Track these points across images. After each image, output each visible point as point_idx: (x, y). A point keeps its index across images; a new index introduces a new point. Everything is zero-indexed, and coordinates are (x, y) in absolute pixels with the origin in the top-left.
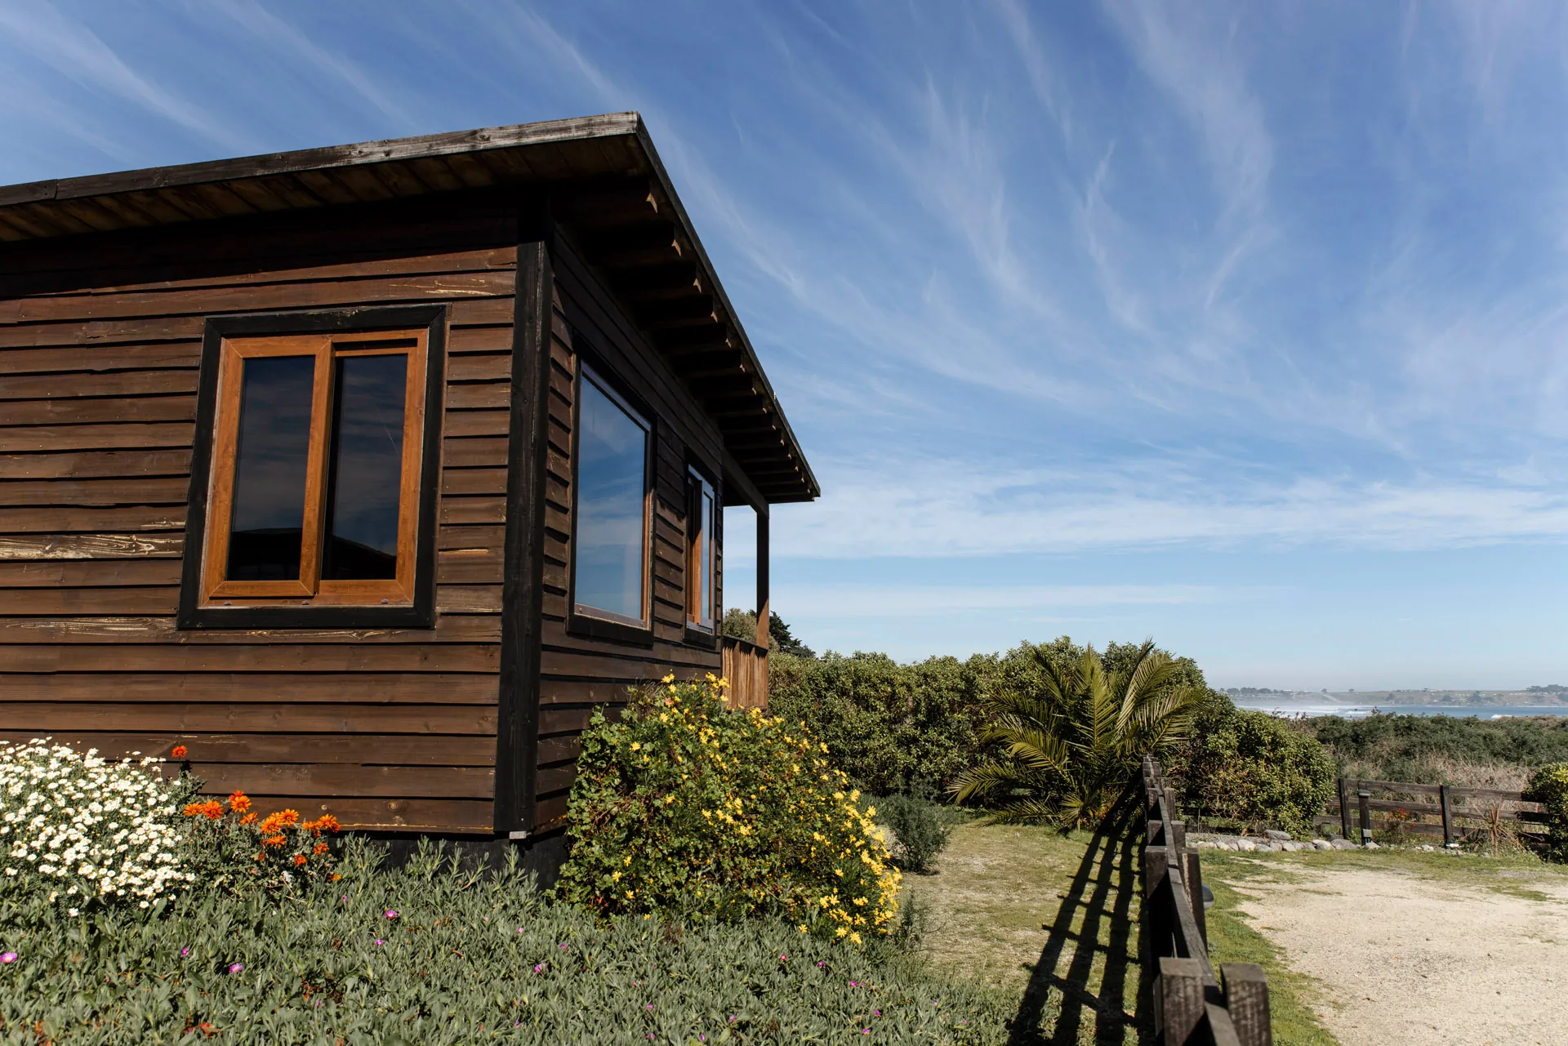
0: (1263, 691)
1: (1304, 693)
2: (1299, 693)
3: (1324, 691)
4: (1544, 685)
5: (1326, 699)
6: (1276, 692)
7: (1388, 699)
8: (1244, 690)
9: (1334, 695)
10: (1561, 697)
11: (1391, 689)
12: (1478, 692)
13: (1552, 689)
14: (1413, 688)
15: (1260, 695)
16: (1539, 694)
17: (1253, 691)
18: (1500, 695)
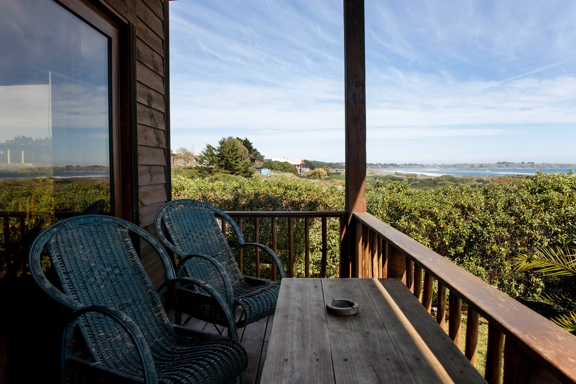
0: (415, 164)
1: (428, 165)
2: (427, 165)
3: (435, 164)
4: (502, 162)
5: (435, 167)
6: (419, 165)
7: (455, 167)
8: (409, 164)
9: (438, 165)
10: (506, 166)
11: (455, 163)
12: (482, 164)
13: (504, 163)
14: (462, 163)
15: (414, 166)
16: (500, 165)
17: (412, 164)
18: (488, 165)
